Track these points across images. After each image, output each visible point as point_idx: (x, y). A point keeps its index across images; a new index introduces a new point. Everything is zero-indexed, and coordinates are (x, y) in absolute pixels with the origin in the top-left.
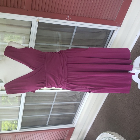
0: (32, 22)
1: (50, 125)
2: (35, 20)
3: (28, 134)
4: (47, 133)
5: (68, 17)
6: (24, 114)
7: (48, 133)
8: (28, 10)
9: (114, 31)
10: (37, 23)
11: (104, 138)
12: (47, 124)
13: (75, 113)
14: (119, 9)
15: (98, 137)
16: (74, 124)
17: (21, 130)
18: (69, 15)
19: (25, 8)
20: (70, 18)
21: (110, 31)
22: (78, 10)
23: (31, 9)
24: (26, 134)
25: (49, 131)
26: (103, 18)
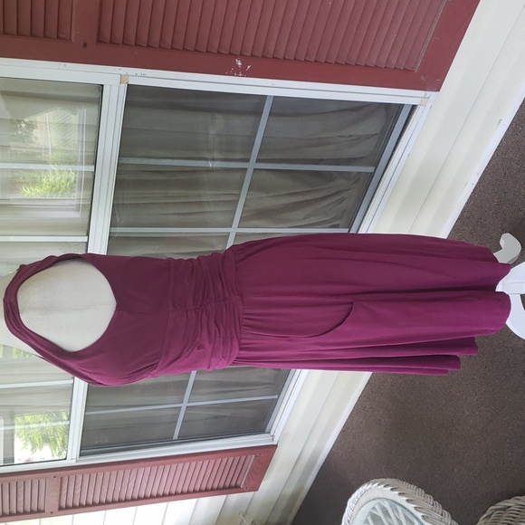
0: (102, 86)
1: (185, 438)
2: (114, 80)
3: (107, 474)
4: (174, 466)
5: (240, 64)
6: (91, 404)
7: (181, 465)
8: (85, 45)
9: (414, 107)
10: (124, 88)
11: (374, 499)
12: (175, 437)
13: (276, 397)
14: (433, 29)
15: (354, 496)
16: (272, 433)
17: (82, 458)
18: (241, 56)
19: (73, 37)
20: (244, 66)
21: (401, 106)
22: (275, 36)
23: (99, 41)
24: (99, 474)
25: (184, 459)
26: (373, 62)
